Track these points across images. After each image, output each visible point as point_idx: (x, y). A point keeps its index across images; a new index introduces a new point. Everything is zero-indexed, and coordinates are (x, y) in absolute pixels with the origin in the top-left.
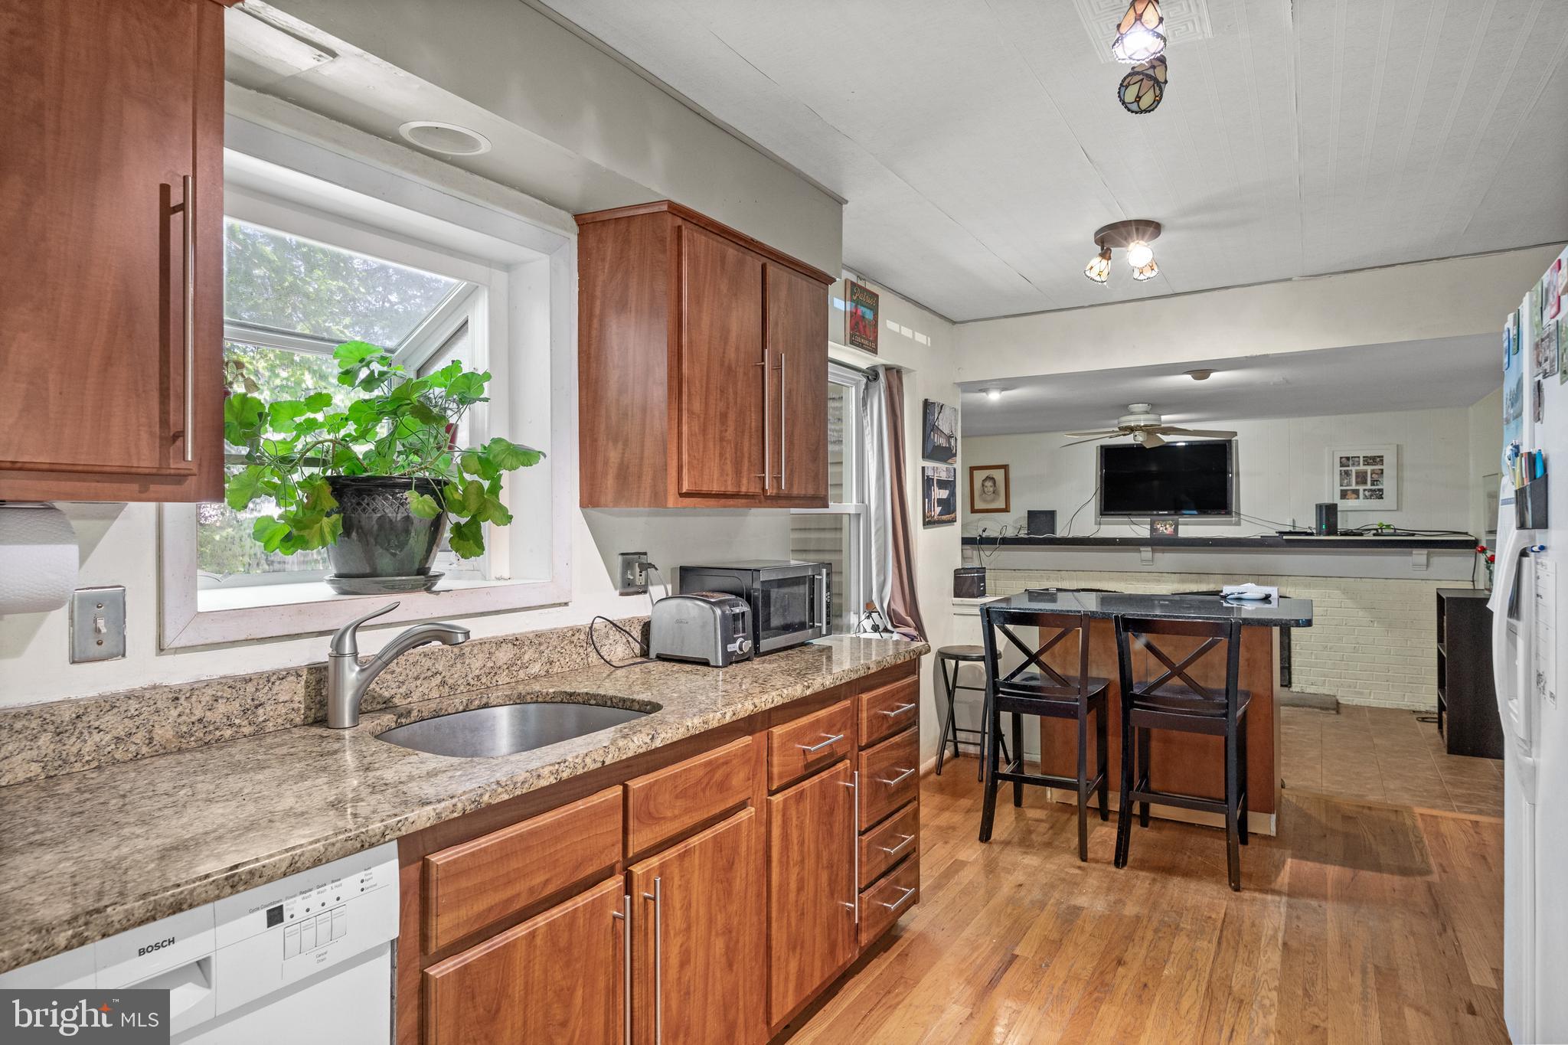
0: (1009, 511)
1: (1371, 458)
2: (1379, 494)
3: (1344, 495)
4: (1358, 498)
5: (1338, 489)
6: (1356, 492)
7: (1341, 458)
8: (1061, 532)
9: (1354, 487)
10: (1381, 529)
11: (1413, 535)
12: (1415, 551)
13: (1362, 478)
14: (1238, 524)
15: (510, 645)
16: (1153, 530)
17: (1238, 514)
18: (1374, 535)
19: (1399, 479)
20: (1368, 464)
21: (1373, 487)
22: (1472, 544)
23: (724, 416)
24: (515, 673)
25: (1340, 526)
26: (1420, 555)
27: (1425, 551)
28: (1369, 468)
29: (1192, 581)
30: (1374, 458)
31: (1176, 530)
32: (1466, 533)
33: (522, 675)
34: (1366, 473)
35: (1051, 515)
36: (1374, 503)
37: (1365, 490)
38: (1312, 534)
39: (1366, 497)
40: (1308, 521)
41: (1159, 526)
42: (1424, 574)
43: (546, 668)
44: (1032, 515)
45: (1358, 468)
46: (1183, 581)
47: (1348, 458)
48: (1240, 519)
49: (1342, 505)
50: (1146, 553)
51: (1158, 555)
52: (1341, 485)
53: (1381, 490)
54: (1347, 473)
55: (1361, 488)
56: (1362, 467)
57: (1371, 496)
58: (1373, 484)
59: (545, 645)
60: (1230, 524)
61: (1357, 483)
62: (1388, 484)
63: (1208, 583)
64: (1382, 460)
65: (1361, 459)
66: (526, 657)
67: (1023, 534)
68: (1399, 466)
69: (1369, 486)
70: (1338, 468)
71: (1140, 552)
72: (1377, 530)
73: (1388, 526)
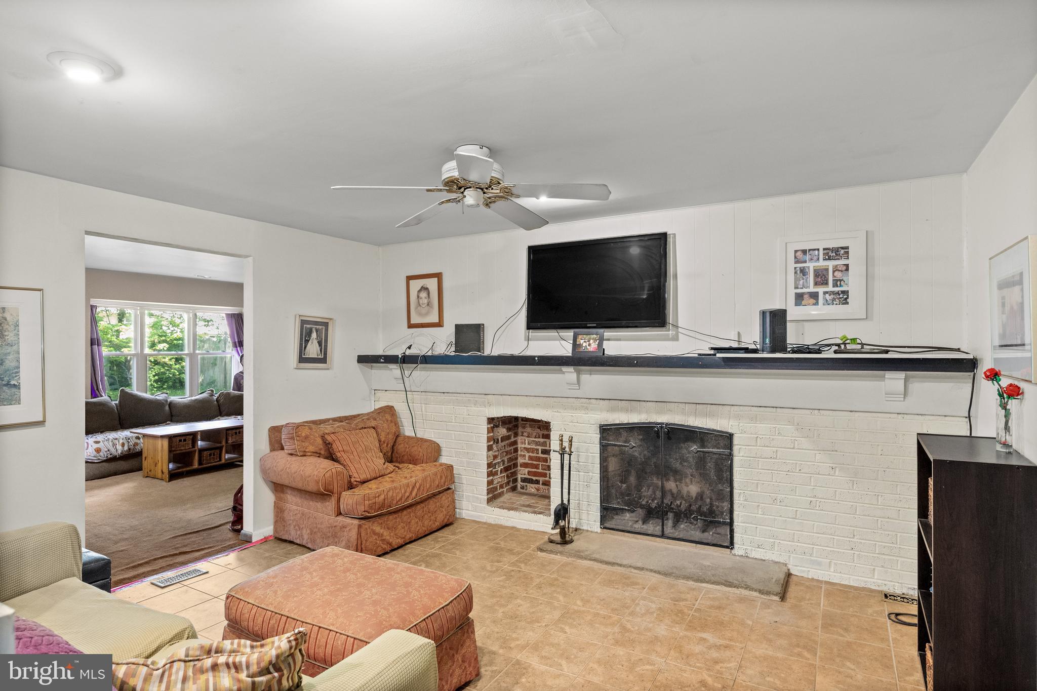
0: (442, 326)
1: (832, 250)
2: (843, 298)
3: (799, 298)
4: (817, 304)
5: (792, 292)
6: (814, 296)
7: (796, 251)
8: (491, 348)
9: (812, 289)
10: (845, 344)
11: (887, 352)
12: (889, 374)
13: (821, 277)
14: (675, 338)
16: (575, 345)
17: (676, 327)
18: (835, 352)
19: (869, 277)
20: (829, 259)
21: (836, 289)
22: (969, 365)
25: (792, 339)
26: (895, 380)
27: (901, 375)
28: (831, 264)
29: (627, 410)
30: (836, 250)
31: (600, 345)
32: (958, 350)
34: (827, 270)
35: (478, 329)
36: (837, 310)
37: (825, 293)
38: (755, 351)
39: (827, 303)
40: (752, 336)
41: (582, 342)
42: (900, 406)
44: (459, 329)
45: (816, 264)
46: (612, 410)
47: (804, 252)
48: (678, 332)
49: (794, 313)
50: (569, 373)
51: (585, 377)
52: (796, 288)
53: (845, 293)
54: (803, 271)
55: (821, 290)
56: (822, 263)
57: (834, 300)
58: (835, 285)
60: (666, 339)
61: (816, 284)
62: (854, 283)
63: (640, 412)
64: (847, 253)
65: (821, 252)
67: (451, 352)
68: (869, 261)
69: (830, 288)
70: (792, 265)
71: (564, 373)
72: (839, 345)
73: (854, 340)
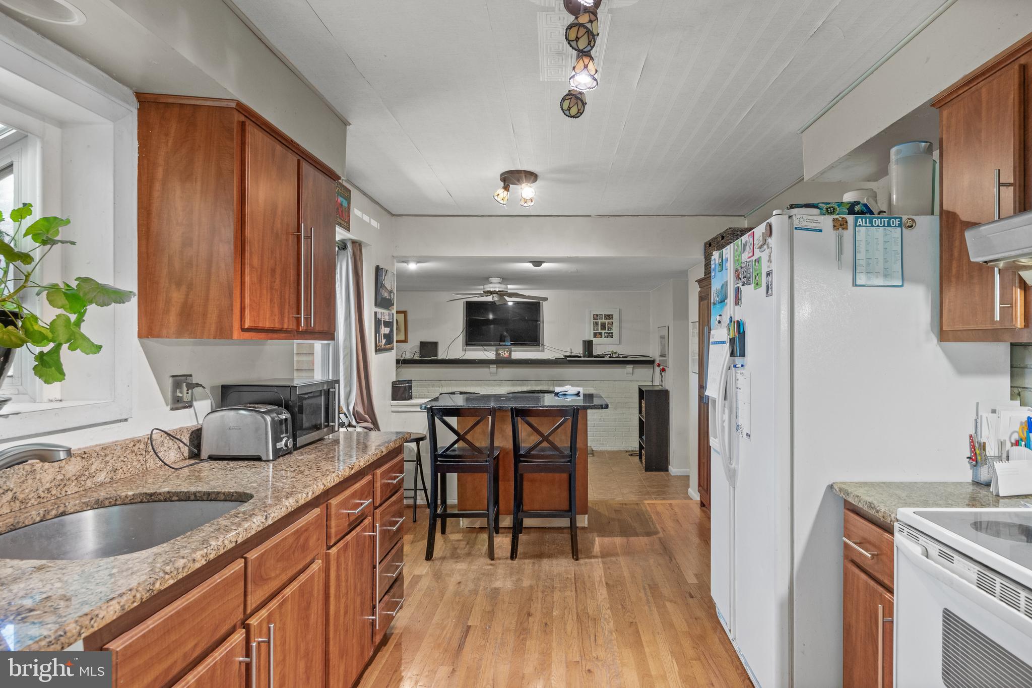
0: (407, 342)
1: (607, 315)
2: (611, 335)
3: (595, 335)
4: (602, 337)
5: (592, 332)
6: (601, 334)
7: (594, 315)
8: (441, 356)
9: (600, 331)
10: (613, 354)
11: (627, 357)
12: (628, 366)
13: (603, 326)
14: (543, 351)
15: (79, 458)
16: (498, 354)
17: (543, 345)
18: (609, 357)
19: (620, 327)
20: (606, 319)
21: (609, 332)
22: (652, 362)
23: (273, 271)
24: (83, 483)
25: (595, 352)
26: (629, 368)
27: (632, 366)
28: (607, 321)
29: (521, 385)
30: (609, 315)
31: (510, 354)
32: (649, 356)
33: (89, 484)
34: (605, 323)
35: (435, 344)
36: (609, 340)
37: (605, 333)
38: (580, 357)
39: (605, 337)
40: (579, 350)
41: (500, 352)
42: (630, 378)
43: (110, 476)
44: (423, 344)
45: (602, 321)
46: (513, 385)
47: (597, 315)
48: (544, 349)
49: (595, 341)
50: (493, 368)
51: (500, 370)
52: (594, 330)
53: (612, 333)
54: (597, 324)
55: (603, 332)
56: (603, 321)
57: (608, 336)
58: (608, 330)
59: (111, 456)
60: (538, 351)
61: (601, 329)
62: (615, 330)
63: (527, 386)
64: (612, 317)
65: (603, 316)
66: (93, 468)
67: (417, 357)
68: (620, 321)
69: (607, 331)
70: (592, 321)
71: (490, 368)
72: (610, 354)
73: (616, 353)
